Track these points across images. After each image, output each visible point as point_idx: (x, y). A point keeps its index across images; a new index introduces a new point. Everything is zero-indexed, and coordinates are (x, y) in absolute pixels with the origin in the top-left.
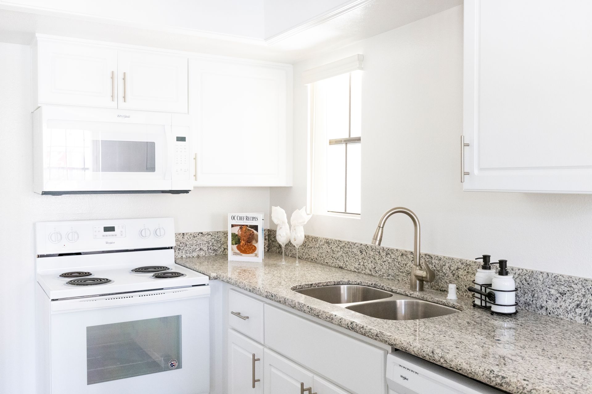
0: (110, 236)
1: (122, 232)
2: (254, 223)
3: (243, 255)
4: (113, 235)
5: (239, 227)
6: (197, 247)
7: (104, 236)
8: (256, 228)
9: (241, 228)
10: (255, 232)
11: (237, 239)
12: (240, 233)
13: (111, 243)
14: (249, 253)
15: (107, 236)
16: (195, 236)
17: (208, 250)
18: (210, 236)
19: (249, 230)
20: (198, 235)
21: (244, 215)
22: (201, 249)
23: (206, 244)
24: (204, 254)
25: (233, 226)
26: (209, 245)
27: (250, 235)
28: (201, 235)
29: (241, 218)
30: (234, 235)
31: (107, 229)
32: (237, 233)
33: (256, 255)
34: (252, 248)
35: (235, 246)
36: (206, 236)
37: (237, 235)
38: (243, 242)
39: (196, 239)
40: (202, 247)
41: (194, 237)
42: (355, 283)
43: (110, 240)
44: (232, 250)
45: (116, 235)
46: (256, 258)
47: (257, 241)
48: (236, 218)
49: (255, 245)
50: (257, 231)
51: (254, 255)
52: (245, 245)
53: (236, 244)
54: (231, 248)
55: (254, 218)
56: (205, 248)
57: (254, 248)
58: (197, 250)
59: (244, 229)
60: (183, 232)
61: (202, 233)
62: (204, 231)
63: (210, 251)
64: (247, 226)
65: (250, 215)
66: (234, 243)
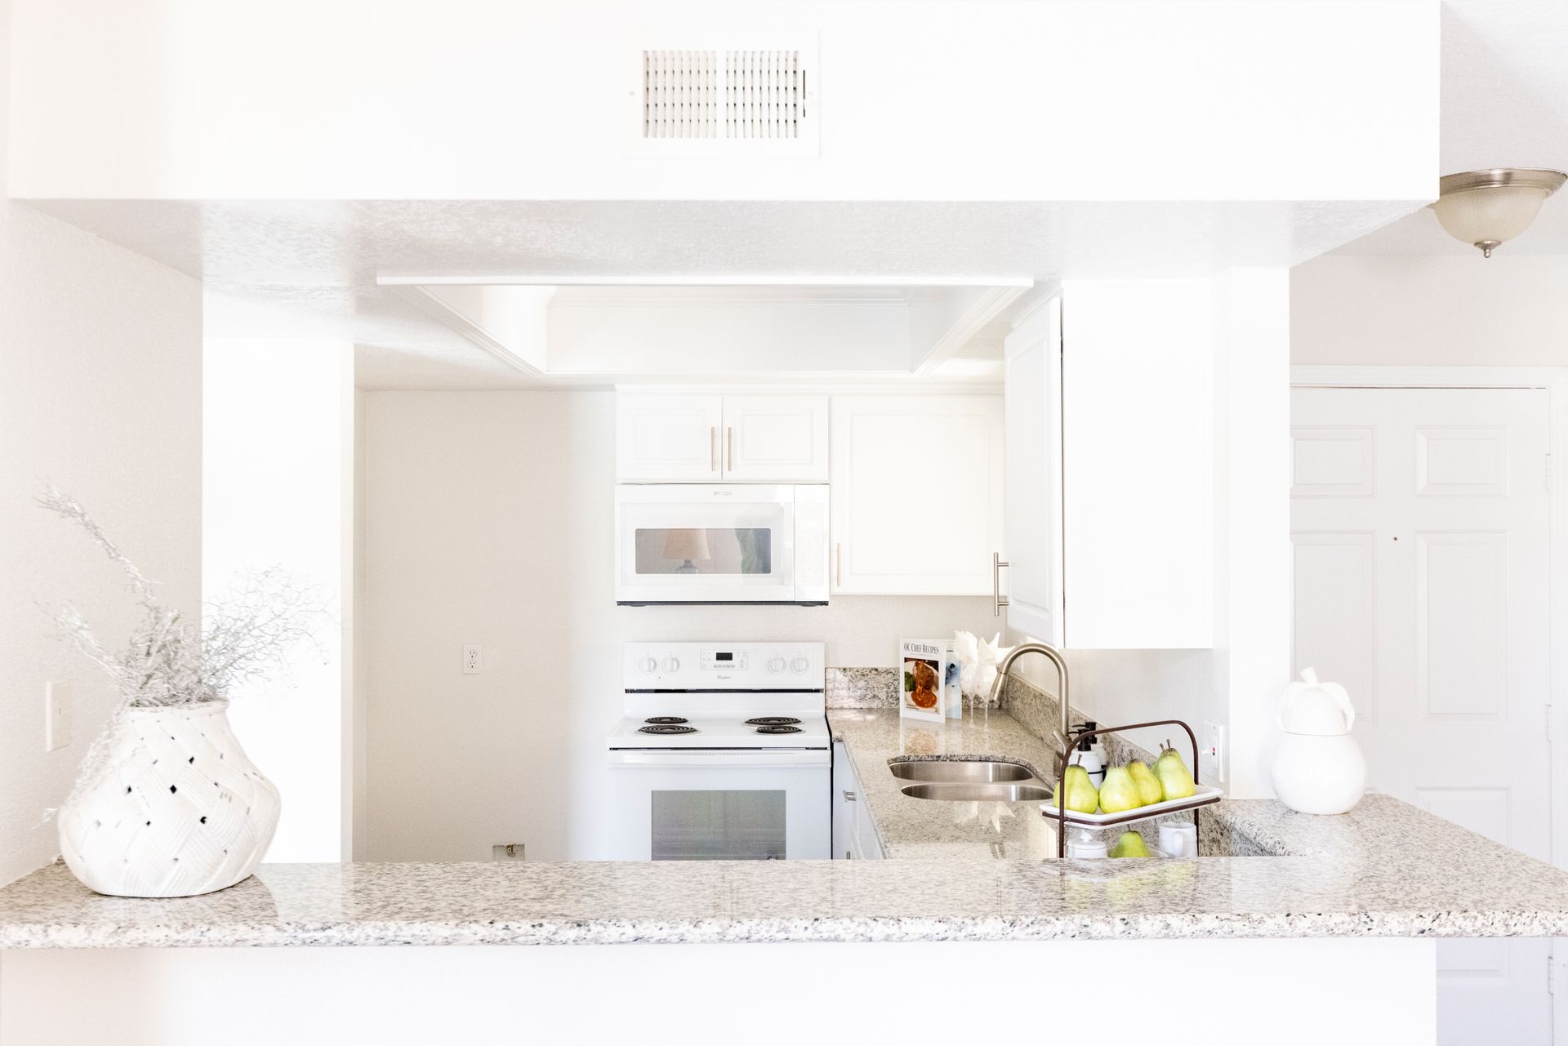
0: (724, 666)
1: (742, 661)
2: (933, 658)
3: (920, 708)
4: (728, 666)
5: (914, 662)
6: (869, 692)
7: (715, 666)
8: (935, 664)
9: (917, 665)
10: (935, 671)
11: (911, 683)
12: (916, 672)
13: (725, 678)
14: (927, 707)
15: (720, 666)
16: (865, 673)
17: (887, 698)
18: (890, 675)
19: (927, 668)
20: (870, 672)
21: (920, 642)
22: (874, 696)
23: (882, 688)
24: (880, 705)
25: (906, 660)
26: (889, 691)
27: (929, 676)
28: (875, 672)
29: (917, 648)
30: (907, 675)
31: (722, 657)
32: (911, 673)
33: (937, 711)
34: (931, 698)
35: (910, 693)
36: (884, 674)
37: (911, 676)
38: (919, 687)
39: (866, 678)
40: (876, 693)
41: (864, 675)
42: (1013, 761)
43: (724, 672)
44: (906, 699)
45: (733, 666)
46: (936, 715)
47: (937, 688)
48: (910, 648)
49: (935, 694)
50: (937, 670)
51: (934, 710)
52: (923, 692)
53: (910, 690)
54: (905, 696)
55: (934, 649)
56: (883, 695)
57: (933, 698)
58: (869, 696)
59: (921, 667)
60: (845, 667)
61: (876, 670)
62: (881, 666)
63: (891, 700)
64: (924, 661)
65: (929, 643)
66: (908, 688)
